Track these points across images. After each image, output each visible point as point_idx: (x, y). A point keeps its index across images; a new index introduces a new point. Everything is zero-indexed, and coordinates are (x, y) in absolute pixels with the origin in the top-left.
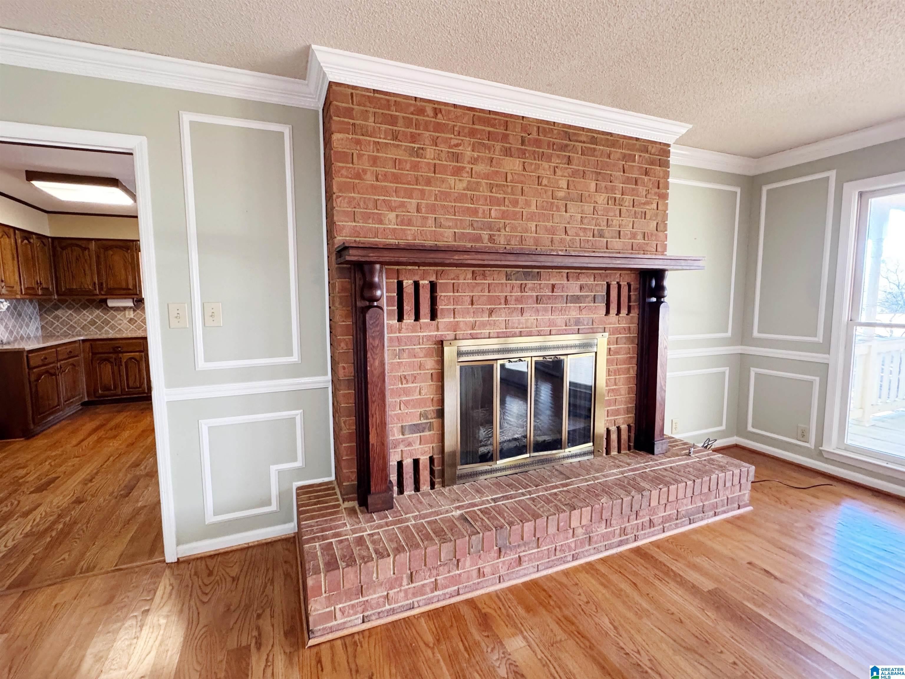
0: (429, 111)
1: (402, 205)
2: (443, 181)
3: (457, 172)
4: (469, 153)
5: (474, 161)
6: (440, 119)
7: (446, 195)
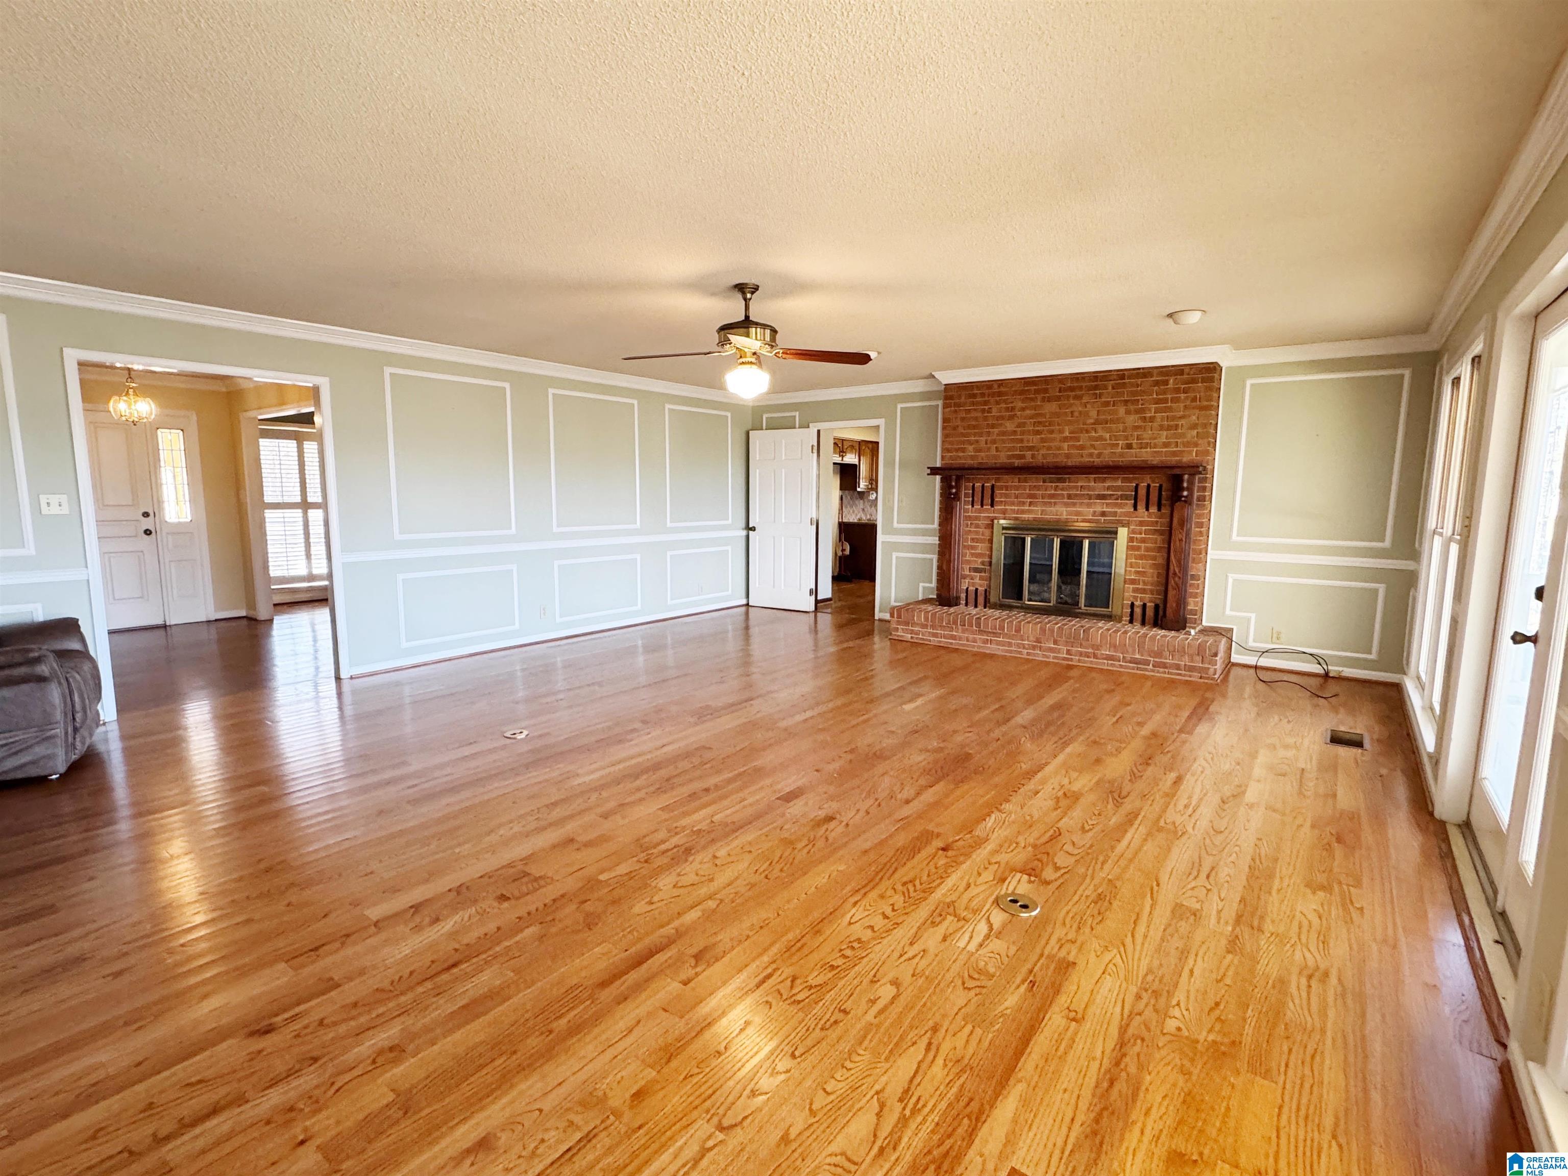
0: (996, 386)
1: (977, 441)
2: (1001, 425)
3: (1011, 418)
4: (1020, 404)
5: (1023, 409)
6: (1002, 389)
7: (1003, 433)
